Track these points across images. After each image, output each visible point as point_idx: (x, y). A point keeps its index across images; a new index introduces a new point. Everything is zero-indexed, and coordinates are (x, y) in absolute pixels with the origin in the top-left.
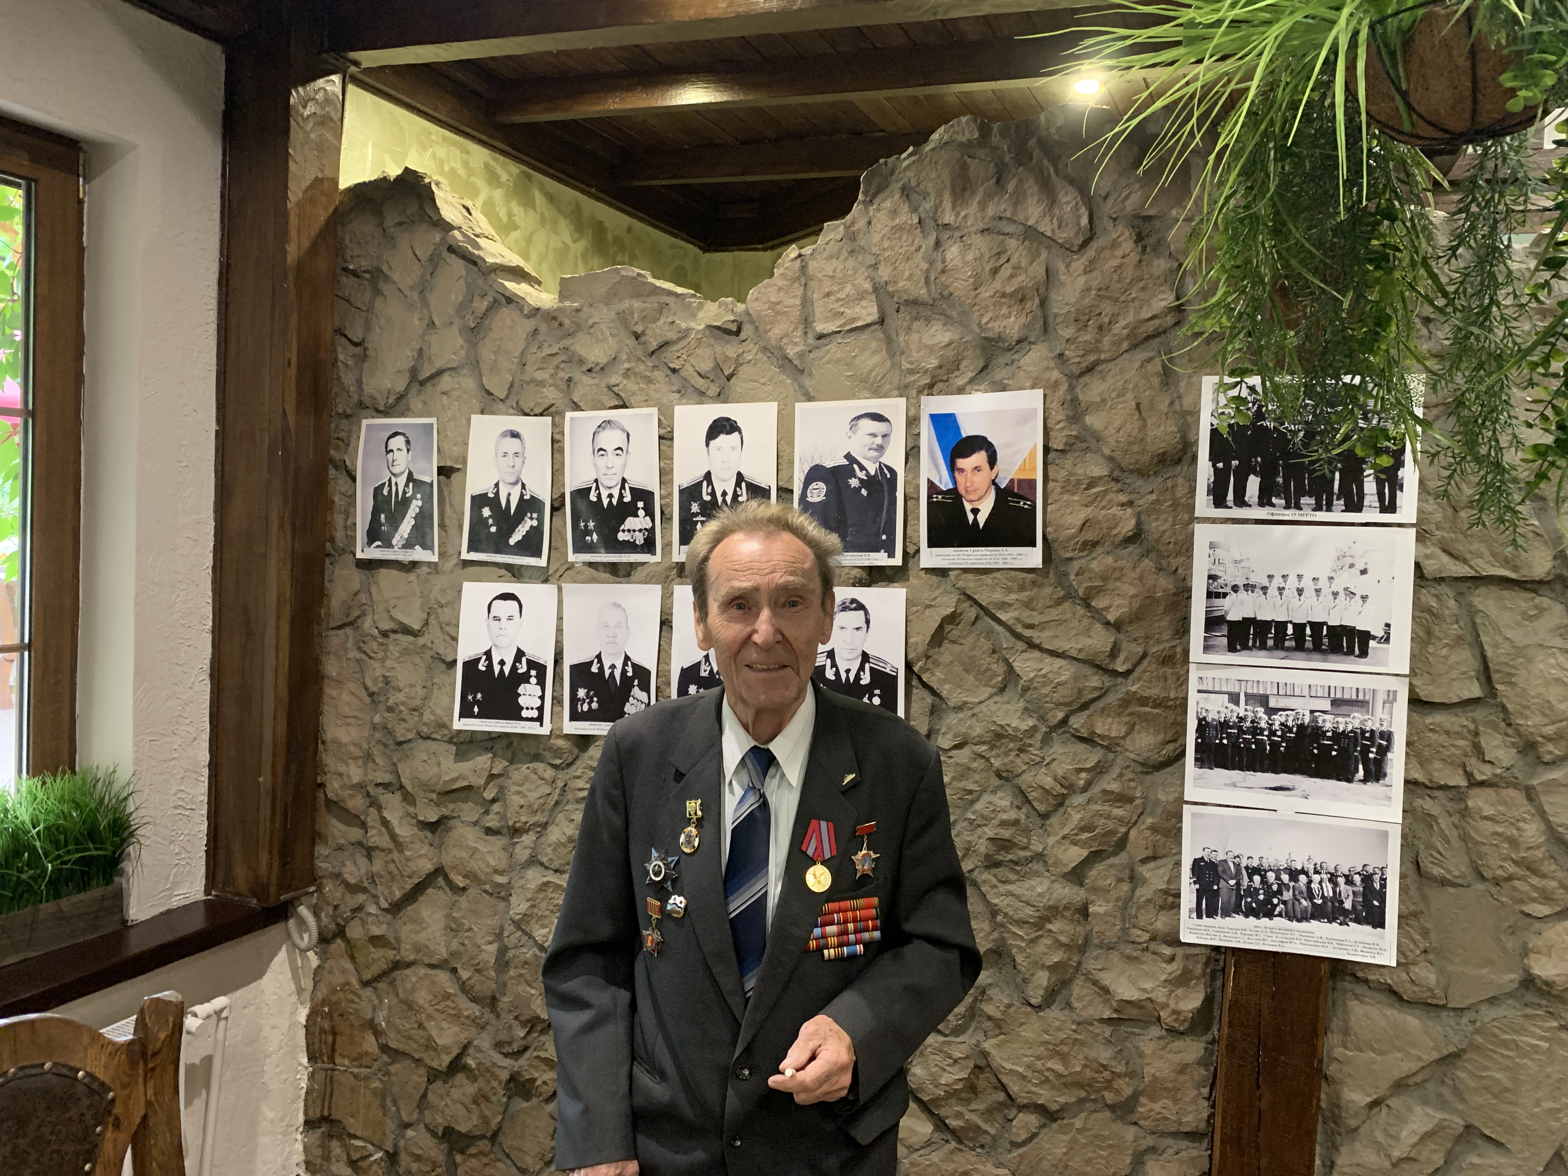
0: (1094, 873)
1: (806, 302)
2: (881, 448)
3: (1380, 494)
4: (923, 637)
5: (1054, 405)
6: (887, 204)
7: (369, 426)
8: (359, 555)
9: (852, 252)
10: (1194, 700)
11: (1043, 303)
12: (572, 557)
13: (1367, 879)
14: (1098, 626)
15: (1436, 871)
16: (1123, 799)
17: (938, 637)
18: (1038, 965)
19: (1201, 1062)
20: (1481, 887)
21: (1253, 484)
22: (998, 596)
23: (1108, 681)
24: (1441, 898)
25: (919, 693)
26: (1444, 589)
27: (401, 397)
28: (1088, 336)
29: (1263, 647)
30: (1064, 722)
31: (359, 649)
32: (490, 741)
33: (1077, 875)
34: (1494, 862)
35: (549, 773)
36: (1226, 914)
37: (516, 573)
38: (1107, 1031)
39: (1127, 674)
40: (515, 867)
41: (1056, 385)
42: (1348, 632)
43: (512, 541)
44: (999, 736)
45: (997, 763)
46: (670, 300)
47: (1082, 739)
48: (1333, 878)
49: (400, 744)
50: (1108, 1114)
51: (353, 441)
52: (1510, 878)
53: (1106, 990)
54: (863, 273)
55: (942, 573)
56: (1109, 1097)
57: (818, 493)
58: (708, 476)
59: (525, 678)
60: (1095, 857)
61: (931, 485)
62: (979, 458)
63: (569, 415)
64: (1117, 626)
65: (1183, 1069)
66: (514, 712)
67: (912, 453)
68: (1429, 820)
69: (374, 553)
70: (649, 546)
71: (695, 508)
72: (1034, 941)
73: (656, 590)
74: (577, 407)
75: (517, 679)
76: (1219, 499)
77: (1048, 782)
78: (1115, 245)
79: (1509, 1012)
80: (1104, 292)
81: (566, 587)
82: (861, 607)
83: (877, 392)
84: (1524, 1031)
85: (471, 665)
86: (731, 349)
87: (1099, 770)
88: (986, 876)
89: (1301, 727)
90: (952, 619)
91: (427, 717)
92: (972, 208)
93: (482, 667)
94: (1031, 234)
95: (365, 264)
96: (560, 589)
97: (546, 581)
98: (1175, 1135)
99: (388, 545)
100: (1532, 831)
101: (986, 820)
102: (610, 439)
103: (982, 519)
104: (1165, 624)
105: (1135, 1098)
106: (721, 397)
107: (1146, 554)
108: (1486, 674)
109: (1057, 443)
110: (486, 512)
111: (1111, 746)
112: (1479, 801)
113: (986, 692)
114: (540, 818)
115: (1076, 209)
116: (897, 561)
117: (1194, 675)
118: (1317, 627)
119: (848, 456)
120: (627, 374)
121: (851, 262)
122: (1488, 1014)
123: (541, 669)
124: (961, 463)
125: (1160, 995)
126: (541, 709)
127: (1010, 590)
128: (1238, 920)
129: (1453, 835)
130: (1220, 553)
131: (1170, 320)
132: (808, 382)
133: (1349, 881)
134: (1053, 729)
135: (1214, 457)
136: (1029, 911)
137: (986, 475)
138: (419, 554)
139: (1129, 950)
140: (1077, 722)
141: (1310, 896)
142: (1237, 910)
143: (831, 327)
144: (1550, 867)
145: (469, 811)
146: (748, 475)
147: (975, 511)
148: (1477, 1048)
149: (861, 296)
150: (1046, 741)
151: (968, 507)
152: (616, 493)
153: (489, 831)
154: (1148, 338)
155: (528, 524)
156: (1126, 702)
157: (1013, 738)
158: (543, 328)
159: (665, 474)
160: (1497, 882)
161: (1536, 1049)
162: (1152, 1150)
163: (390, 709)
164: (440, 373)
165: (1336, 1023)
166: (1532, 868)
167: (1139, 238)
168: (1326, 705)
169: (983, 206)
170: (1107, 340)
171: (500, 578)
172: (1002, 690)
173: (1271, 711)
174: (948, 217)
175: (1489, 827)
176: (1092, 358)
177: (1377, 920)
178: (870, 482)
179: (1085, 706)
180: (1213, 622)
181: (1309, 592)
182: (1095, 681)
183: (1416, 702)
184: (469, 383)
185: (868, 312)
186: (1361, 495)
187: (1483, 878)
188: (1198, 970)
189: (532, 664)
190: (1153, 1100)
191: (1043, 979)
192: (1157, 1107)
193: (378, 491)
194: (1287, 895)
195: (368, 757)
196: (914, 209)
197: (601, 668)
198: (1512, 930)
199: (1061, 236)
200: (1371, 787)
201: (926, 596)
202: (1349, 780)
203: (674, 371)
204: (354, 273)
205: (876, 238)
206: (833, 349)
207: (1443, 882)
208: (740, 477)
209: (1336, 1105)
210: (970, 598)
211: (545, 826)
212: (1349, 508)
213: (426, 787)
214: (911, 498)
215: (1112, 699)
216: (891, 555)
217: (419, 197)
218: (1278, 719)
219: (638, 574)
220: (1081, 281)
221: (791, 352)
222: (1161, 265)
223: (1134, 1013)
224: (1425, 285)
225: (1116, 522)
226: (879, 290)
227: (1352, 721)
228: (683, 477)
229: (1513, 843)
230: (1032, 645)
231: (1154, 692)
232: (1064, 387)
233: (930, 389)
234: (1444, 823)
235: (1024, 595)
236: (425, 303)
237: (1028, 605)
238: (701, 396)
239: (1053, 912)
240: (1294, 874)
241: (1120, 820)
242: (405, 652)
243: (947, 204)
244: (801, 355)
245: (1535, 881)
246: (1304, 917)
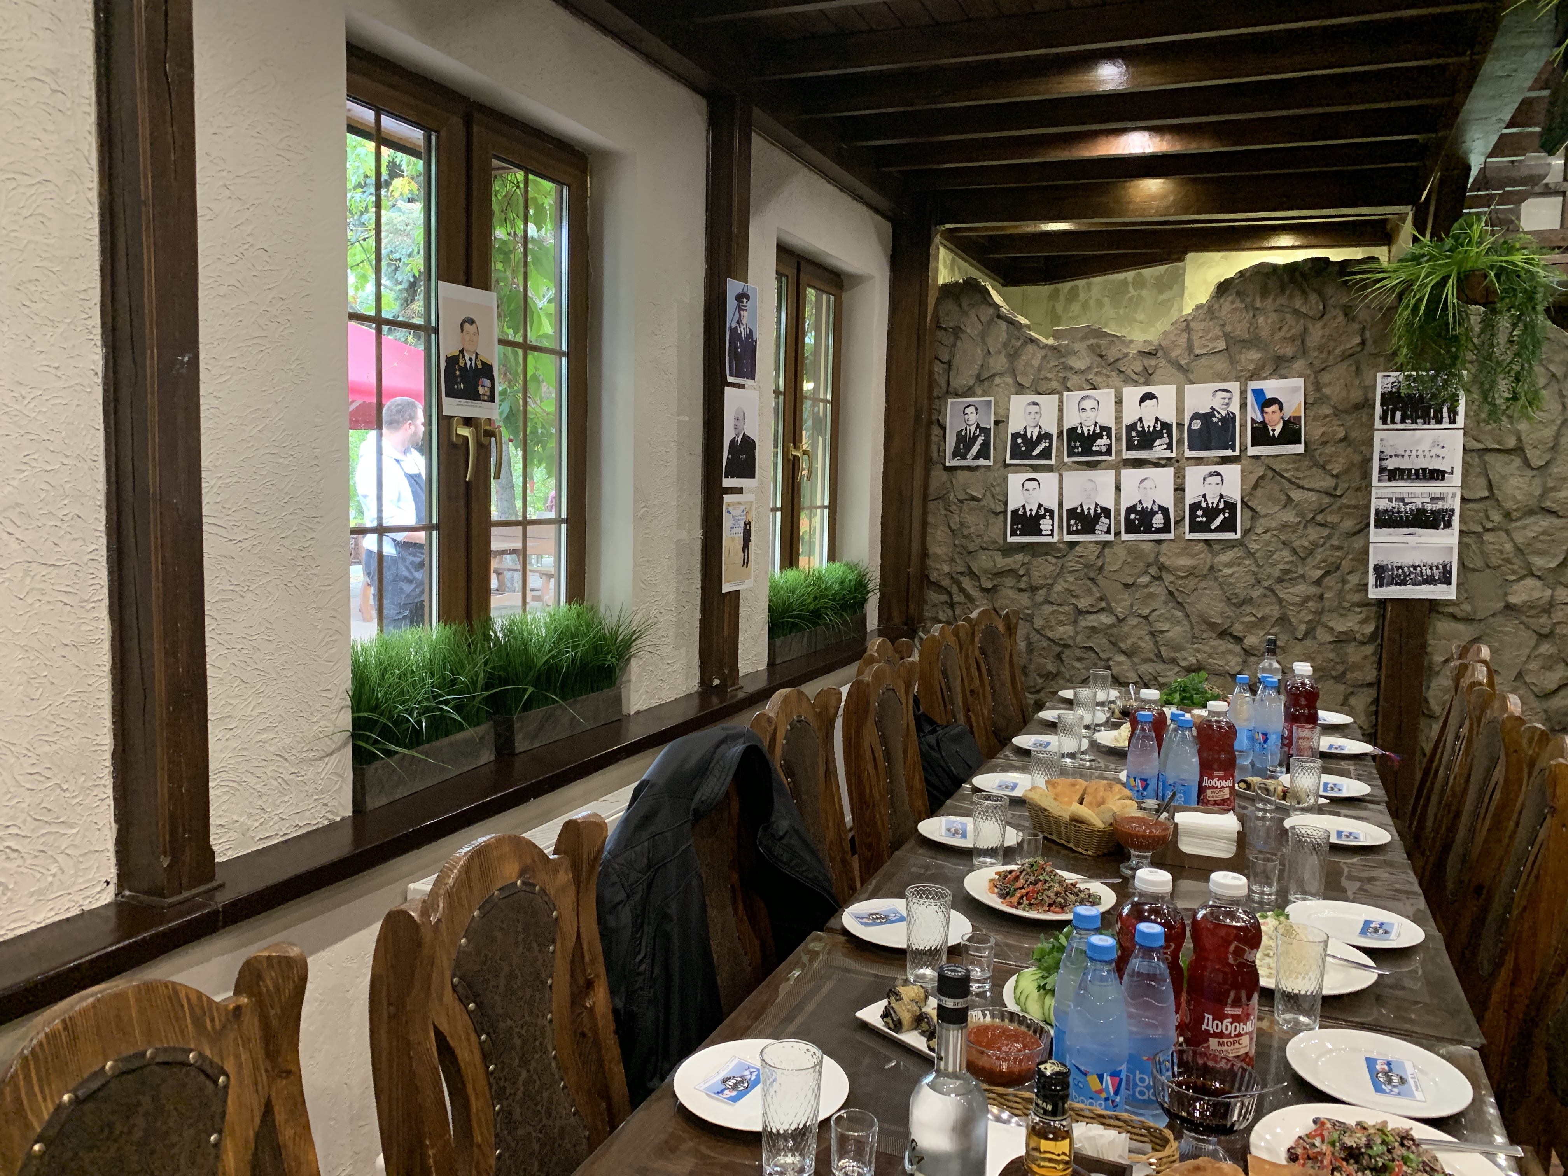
0: (1327, 581)
1: (1190, 341)
2: (1228, 404)
3: (1450, 417)
4: (1248, 487)
5: (1309, 384)
6: (1230, 299)
7: (952, 403)
8: (947, 464)
9: (1212, 319)
10: (1373, 500)
11: (1303, 342)
12: (1066, 460)
13: (1445, 566)
14: (1328, 477)
15: (1471, 566)
16: (1339, 548)
17: (1256, 486)
18: (1301, 622)
19: (1373, 655)
20: (1488, 571)
21: (1398, 415)
22: (1284, 466)
23: (1332, 500)
24: (1473, 578)
25: (1246, 510)
26: (1474, 454)
27: (970, 388)
28: (1323, 356)
29: (1403, 479)
30: (1313, 518)
31: (946, 509)
32: (1022, 547)
33: (1318, 582)
34: (1493, 560)
35: (1054, 561)
36: (1388, 585)
37: (1035, 468)
38: (1332, 646)
39: (1341, 496)
40: (1037, 605)
41: (1308, 376)
42: (1437, 471)
43: (1034, 454)
44: (1284, 526)
45: (1283, 538)
46: (1114, 339)
47: (1322, 525)
48: (1431, 568)
49: (970, 553)
50: (1332, 681)
51: (943, 410)
52: (1500, 566)
53: (1332, 629)
54: (1218, 328)
55: (1257, 458)
56: (1334, 673)
57: (1197, 425)
58: (1140, 419)
59: (1044, 516)
60: (1327, 573)
61: (1253, 420)
62: (1275, 407)
63: (1065, 394)
64: (1337, 476)
65: (1366, 657)
66: (1039, 533)
67: (1243, 406)
68: (1468, 545)
69: (956, 463)
70: (1109, 452)
71: (1134, 434)
72: (1299, 612)
73: (1112, 473)
74: (1069, 390)
75: (1039, 517)
76: (1384, 420)
77: (1306, 544)
78: (1335, 318)
79: (1500, 619)
80: (1330, 337)
81: (1065, 474)
82: (1218, 474)
83: (1225, 380)
84: (1506, 626)
85: (1015, 512)
86: (1153, 362)
87: (1329, 537)
88: (1278, 586)
89: (1418, 510)
90: (1262, 478)
91: (986, 539)
92: (1270, 300)
93: (1020, 513)
94: (1296, 312)
95: (951, 324)
96: (1061, 475)
97: (1052, 471)
98: (1362, 686)
99: (965, 459)
100: (1508, 547)
101: (1279, 562)
102: (1088, 404)
103: (1277, 434)
104: (1356, 474)
105: (1344, 673)
106: (1147, 383)
107: (1349, 446)
108: (1490, 487)
109: (1310, 401)
110: (1019, 441)
111: (1333, 527)
112: (1488, 537)
113: (1277, 508)
114: (1049, 581)
115: (1317, 303)
116: (1237, 453)
117: (1374, 491)
118: (1424, 470)
119: (1212, 408)
120: (1096, 374)
121: (1211, 323)
122: (1492, 620)
123: (1052, 513)
124: (1266, 409)
125: (1356, 628)
126: (1052, 530)
127: (1289, 463)
128: (1393, 587)
129: (1478, 552)
130: (1384, 443)
131: (1359, 349)
132: (1191, 377)
133: (1437, 568)
134: (1307, 522)
135: (1382, 404)
136: (1298, 599)
137: (1278, 415)
138: (982, 462)
139: (1341, 611)
140: (1319, 518)
141: (1422, 575)
142: (1392, 584)
143: (1203, 351)
144: (1515, 560)
145: (1009, 581)
146: (1161, 418)
147: (1274, 430)
148: (1488, 635)
149: (1217, 338)
150: (1305, 527)
151: (1270, 428)
152: (1092, 429)
153: (1021, 590)
154: (1350, 356)
155: (1043, 445)
156: (1340, 508)
157: (1289, 526)
158: (1049, 353)
159: (1118, 419)
160: (1495, 568)
161: (1511, 632)
162: (1352, 693)
163: (964, 537)
164: (994, 375)
165: (1431, 630)
166: (1508, 561)
167: (1346, 315)
168: (1428, 500)
169: (1274, 300)
170: (1331, 357)
171: (1027, 472)
172: (1285, 507)
173: (1406, 504)
174: (1258, 304)
175: (1491, 547)
176: (1324, 365)
177: (1448, 582)
178: (1223, 419)
179: (1322, 511)
180: (1382, 470)
181: (1421, 456)
182: (1327, 500)
183: (1464, 500)
184: (1010, 380)
185: (1222, 345)
186: (1442, 417)
187: (1489, 567)
188: (1372, 615)
189: (1046, 510)
190: (1352, 672)
191: (1303, 627)
192: (1354, 675)
193: (959, 434)
194: (1413, 576)
195: (953, 560)
196: (1242, 301)
197: (1083, 510)
198: (1501, 586)
199: (1311, 314)
200: (1446, 531)
201: (1250, 468)
202: (1437, 529)
203: (1122, 372)
204: (945, 329)
205: (1224, 313)
206: (1203, 361)
207: (1474, 570)
208: (1157, 419)
209: (1431, 662)
210: (1270, 468)
211: (1052, 585)
212: (1437, 423)
213: (985, 571)
214: (1243, 426)
215: (1335, 507)
216: (1234, 451)
217: (980, 291)
218: (1409, 507)
219: (1102, 465)
220: (1320, 333)
221: (1183, 362)
222: (1356, 326)
223: (1343, 637)
224: (1470, 346)
225: (1336, 432)
226: (1226, 336)
227: (1439, 506)
228: (1128, 420)
229: (1501, 552)
230: (1299, 487)
231: (1353, 502)
232: (1312, 377)
233: (1251, 378)
234: (1474, 547)
235: (1296, 465)
236: (984, 342)
237: (1297, 469)
238: (1136, 383)
239: (1308, 599)
240: (1415, 568)
241: (1339, 557)
242: (972, 510)
243: (1258, 299)
244: (1187, 364)
245: (1510, 566)
246: (1419, 584)
